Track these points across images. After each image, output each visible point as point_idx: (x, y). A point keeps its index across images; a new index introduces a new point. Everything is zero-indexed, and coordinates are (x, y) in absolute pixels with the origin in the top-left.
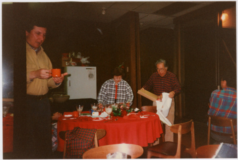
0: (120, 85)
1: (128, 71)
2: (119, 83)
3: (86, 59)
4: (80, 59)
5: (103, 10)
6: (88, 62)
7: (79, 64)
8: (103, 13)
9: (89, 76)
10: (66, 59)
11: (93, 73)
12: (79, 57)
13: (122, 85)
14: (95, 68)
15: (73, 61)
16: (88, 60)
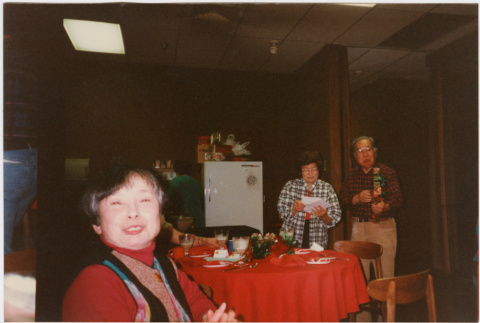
0: (315, 191)
1: (325, 169)
2: (313, 186)
3: (243, 145)
4: (230, 147)
5: (272, 44)
6: (246, 152)
7: (230, 157)
8: (273, 52)
9: (248, 181)
10: (206, 147)
11: (256, 175)
12: (229, 142)
13: (320, 191)
14: (260, 164)
15: (217, 151)
16: (247, 148)
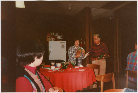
1: (84, 44)
2: (78, 48)
3: (61, 36)
4: (57, 37)
6: (61, 38)
7: (56, 40)
9: (62, 47)
10: (49, 37)
11: (64, 45)
12: (56, 35)
14: (65, 42)
15: (53, 38)
16: (62, 37)
